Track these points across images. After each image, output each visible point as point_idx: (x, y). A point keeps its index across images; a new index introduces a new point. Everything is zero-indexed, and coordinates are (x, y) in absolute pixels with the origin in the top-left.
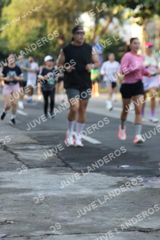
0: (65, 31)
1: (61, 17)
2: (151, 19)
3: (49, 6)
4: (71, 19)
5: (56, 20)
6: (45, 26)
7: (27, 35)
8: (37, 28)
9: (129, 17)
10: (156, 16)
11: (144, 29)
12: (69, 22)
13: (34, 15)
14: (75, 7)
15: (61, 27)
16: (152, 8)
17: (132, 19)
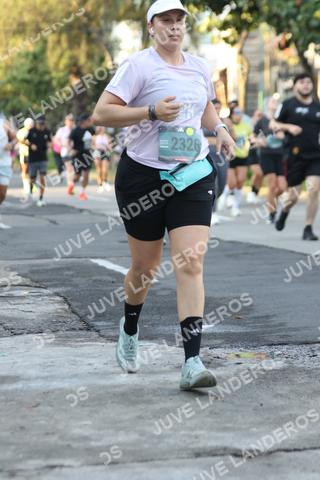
0: (82, 60)
1: (75, 32)
2: (253, 32)
3: (50, 11)
4: (94, 35)
5: (64, 38)
6: (43, 51)
7: (8, 68)
8: (27, 55)
9: (209, 29)
10: (264, 26)
11: (241, 52)
12: (90, 41)
13: (21, 30)
14: (102, 10)
15: (75, 52)
16: (254, 9)
17: (216, 32)
